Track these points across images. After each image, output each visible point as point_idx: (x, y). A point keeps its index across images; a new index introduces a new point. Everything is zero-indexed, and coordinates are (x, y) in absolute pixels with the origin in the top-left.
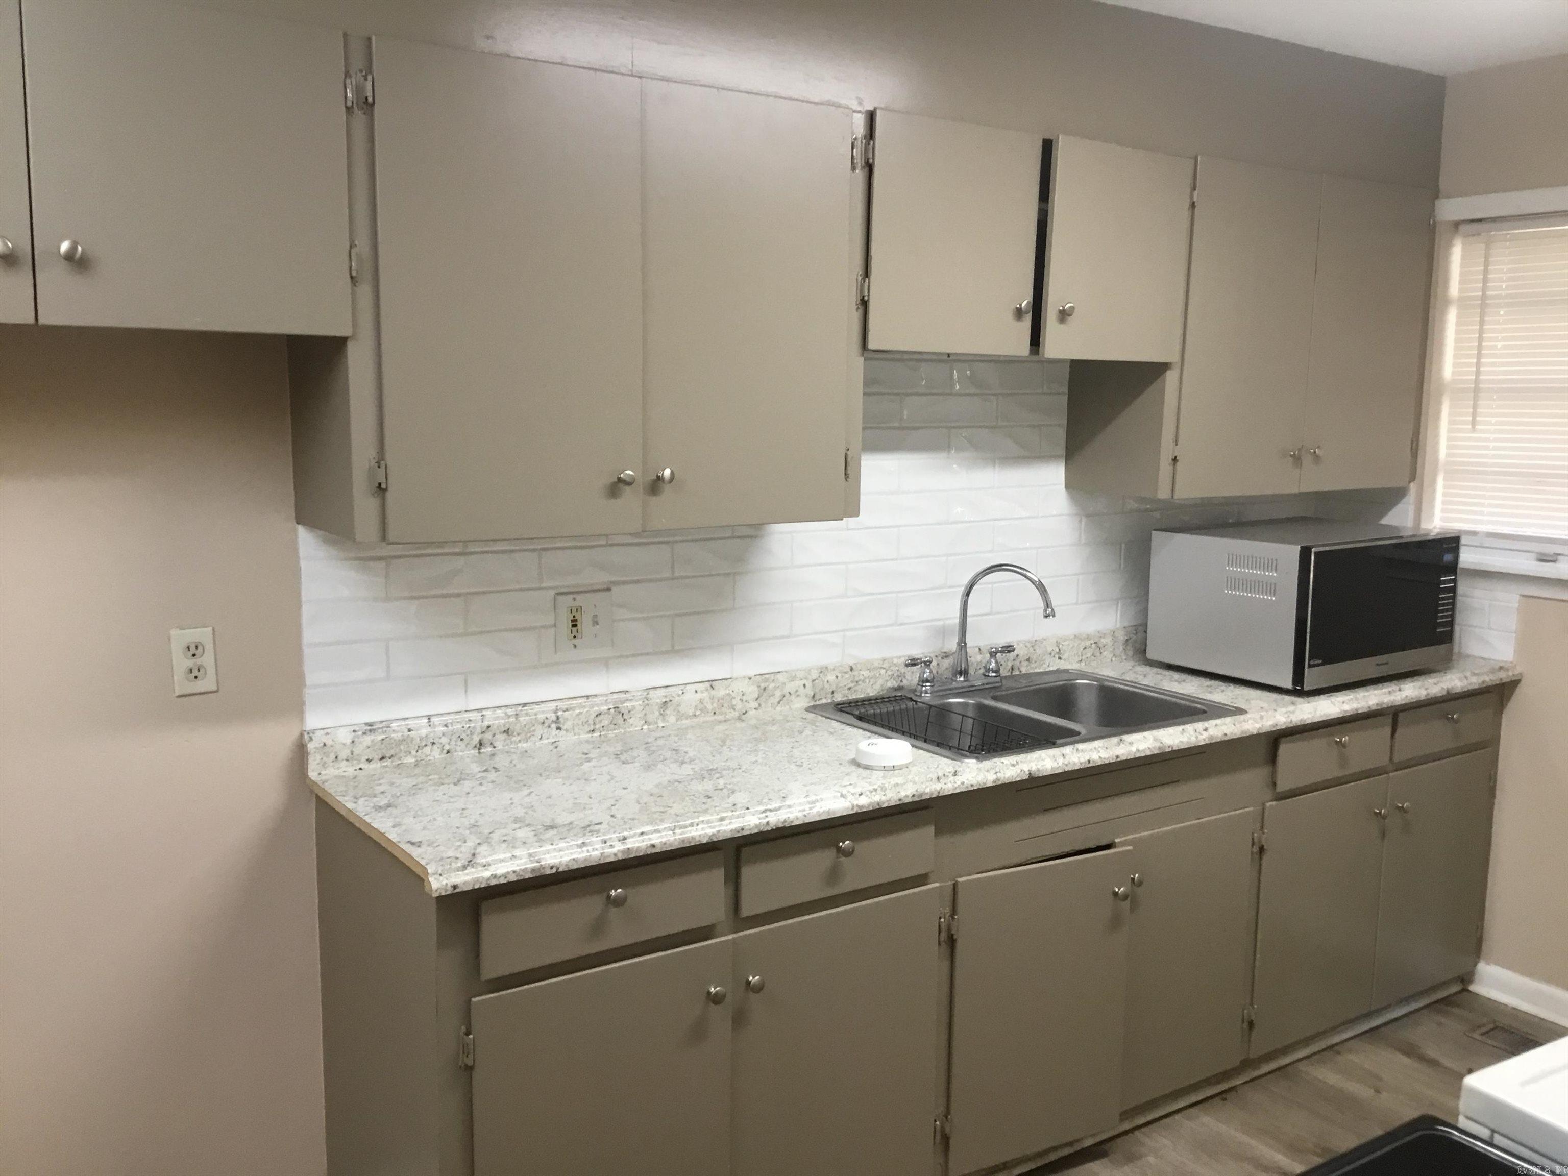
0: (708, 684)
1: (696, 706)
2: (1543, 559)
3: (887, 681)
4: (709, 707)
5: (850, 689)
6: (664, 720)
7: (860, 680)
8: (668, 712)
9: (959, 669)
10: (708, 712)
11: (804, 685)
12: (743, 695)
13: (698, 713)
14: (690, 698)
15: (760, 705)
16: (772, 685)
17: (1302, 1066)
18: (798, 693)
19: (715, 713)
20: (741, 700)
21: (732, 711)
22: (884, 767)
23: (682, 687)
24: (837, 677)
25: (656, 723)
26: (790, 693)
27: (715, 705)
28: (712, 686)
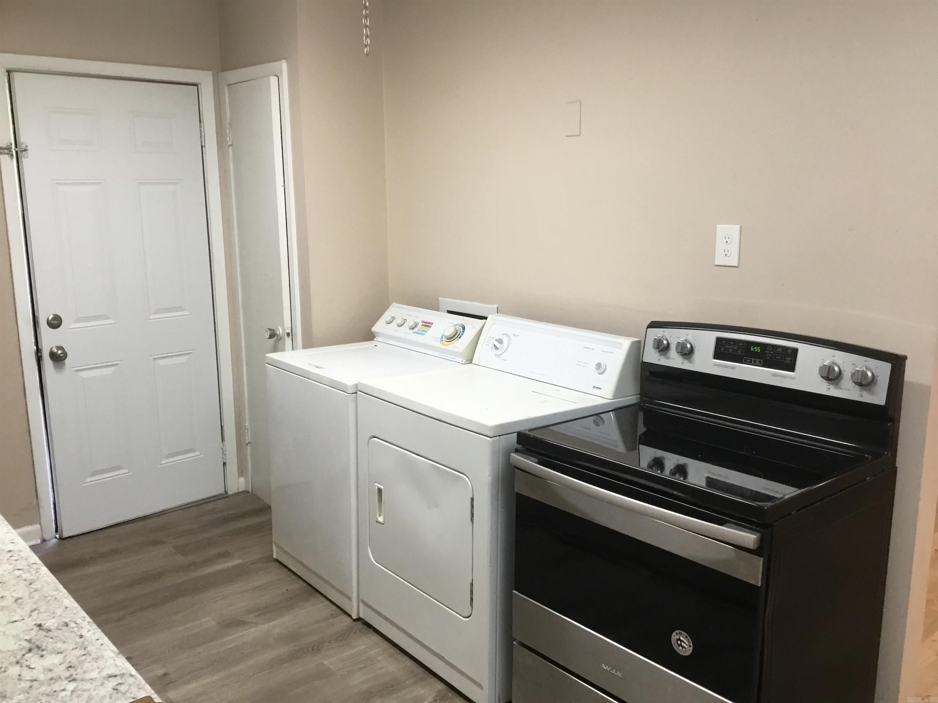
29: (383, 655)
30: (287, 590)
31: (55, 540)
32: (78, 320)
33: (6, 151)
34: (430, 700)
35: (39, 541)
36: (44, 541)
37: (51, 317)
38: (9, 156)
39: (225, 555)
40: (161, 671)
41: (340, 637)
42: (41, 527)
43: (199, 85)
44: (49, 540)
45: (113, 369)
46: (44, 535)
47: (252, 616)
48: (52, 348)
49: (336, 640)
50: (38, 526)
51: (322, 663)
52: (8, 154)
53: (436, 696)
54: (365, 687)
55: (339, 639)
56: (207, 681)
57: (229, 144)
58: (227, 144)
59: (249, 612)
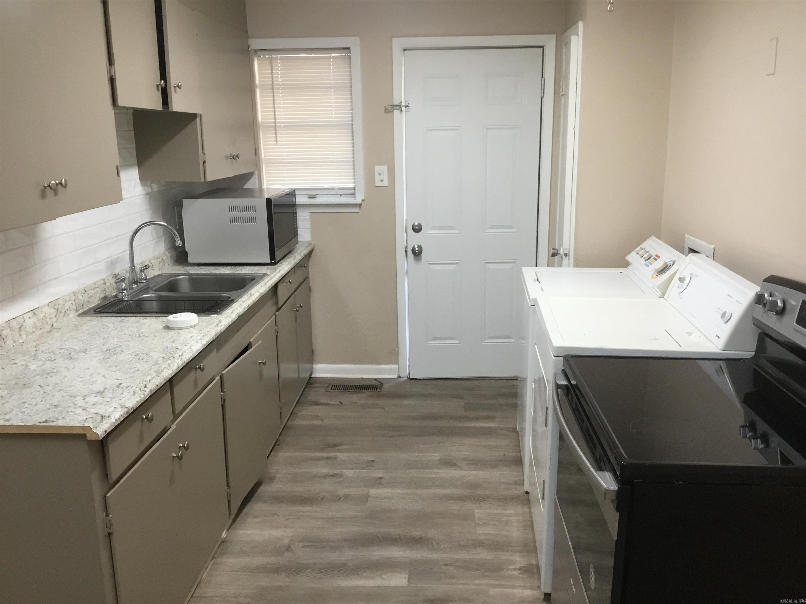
0: (32, 312)
1: (33, 326)
2: (311, 197)
3: (100, 294)
4: (38, 325)
5: (88, 302)
6: (21, 338)
7: (91, 296)
8: (22, 333)
9: (133, 281)
10: (38, 329)
11: (72, 304)
12: (50, 315)
13: (34, 330)
14: (30, 322)
15: (57, 319)
16: (60, 307)
17: (289, 422)
18: (70, 309)
19: (41, 329)
20: (50, 318)
21: (47, 325)
22: (190, 326)
23: (22, 316)
24: (82, 296)
25: (18, 341)
26: (67, 310)
27: (40, 324)
28: (34, 313)
29: (519, 524)
30: (504, 455)
31: (406, 378)
32: (434, 228)
33: (398, 107)
34: (517, 567)
35: (396, 377)
36: (399, 377)
37: (416, 224)
38: (399, 110)
39: (491, 418)
40: (380, 475)
41: (503, 499)
42: (399, 367)
43: (545, 47)
44: (403, 378)
45: (454, 266)
46: (400, 373)
47: (464, 463)
48: (414, 246)
49: (499, 500)
50: (397, 366)
51: (474, 510)
52: (399, 109)
53: (524, 567)
54: (482, 537)
55: (503, 500)
56: (398, 491)
57: (561, 94)
58: (560, 94)
59: (464, 460)
